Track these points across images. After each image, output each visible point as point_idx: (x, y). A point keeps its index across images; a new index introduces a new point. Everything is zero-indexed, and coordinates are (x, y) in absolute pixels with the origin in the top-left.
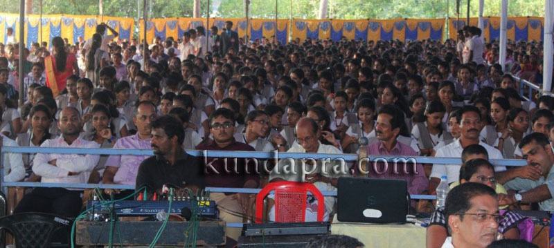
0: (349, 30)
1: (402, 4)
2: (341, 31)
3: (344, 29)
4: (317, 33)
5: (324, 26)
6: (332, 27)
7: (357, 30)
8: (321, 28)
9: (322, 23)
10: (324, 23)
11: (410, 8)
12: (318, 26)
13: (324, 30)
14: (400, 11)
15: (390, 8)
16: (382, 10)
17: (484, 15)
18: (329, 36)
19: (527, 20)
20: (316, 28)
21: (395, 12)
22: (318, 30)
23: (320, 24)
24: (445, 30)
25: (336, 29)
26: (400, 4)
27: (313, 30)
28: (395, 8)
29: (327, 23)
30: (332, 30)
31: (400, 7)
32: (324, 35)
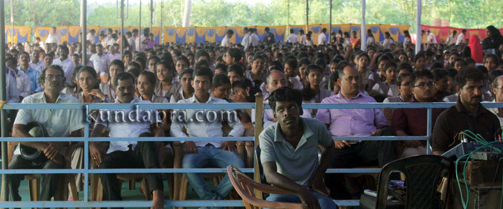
0: (211, 35)
1: (239, 16)
2: (204, 36)
3: (206, 35)
4: (184, 38)
5: (190, 32)
6: (196, 33)
7: (216, 35)
8: (188, 34)
9: (188, 30)
10: (190, 30)
11: (245, 19)
12: (185, 33)
13: (190, 35)
14: (237, 22)
15: (228, 19)
16: (223, 21)
18: (194, 40)
19: (350, 26)
20: (184, 34)
21: (233, 22)
22: (185, 35)
23: (187, 30)
24: (287, 34)
25: (200, 35)
26: (237, 16)
27: (181, 36)
28: (233, 19)
29: (193, 30)
30: (197, 36)
31: (237, 18)
32: (190, 39)
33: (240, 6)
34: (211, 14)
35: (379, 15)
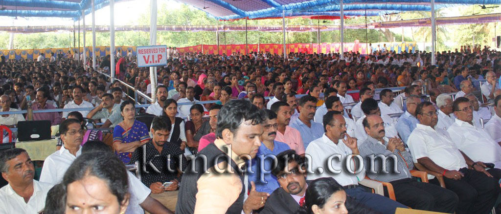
0: (24, 54)
2: (20, 55)
3: (22, 54)
7: (28, 54)
11: (53, 44)
13: (12, 55)
15: (43, 44)
16: (40, 45)
17: (86, 46)
18: (14, 57)
21: (46, 46)
22: (8, 55)
23: (9, 52)
25: (18, 54)
27: (6, 55)
29: (13, 52)
30: (16, 54)
31: (48, 43)
32: (12, 57)
33: (51, 36)
34: (33, 41)
35: (131, 40)
